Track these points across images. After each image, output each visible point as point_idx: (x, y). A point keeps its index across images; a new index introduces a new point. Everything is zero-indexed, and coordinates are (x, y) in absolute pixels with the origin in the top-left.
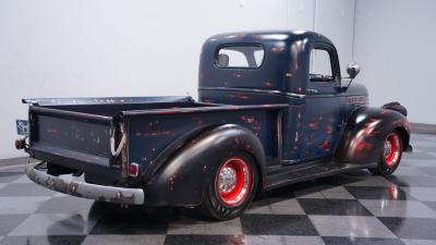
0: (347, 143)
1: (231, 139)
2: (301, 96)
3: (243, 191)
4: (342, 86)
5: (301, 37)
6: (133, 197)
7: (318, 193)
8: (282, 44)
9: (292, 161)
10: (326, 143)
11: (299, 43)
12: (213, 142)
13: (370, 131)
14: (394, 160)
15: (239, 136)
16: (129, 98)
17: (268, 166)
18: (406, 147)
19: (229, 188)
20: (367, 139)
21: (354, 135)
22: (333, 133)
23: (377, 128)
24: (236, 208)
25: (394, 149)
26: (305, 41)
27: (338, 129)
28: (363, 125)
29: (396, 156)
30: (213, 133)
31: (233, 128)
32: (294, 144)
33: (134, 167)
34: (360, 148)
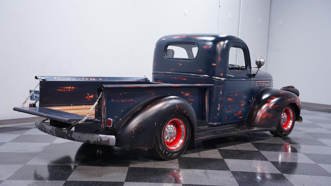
0: (255, 113)
1: (174, 106)
2: (223, 79)
3: (181, 141)
4: (252, 73)
5: (223, 39)
6: (108, 141)
7: (233, 146)
8: (210, 44)
9: (215, 124)
10: (240, 112)
11: (222, 43)
12: (161, 107)
13: (272, 105)
14: (289, 127)
15: (179, 104)
16: (105, 78)
17: (198, 126)
18: (298, 118)
19: (171, 138)
20: (269, 110)
21: (260, 107)
22: (245, 106)
23: (276, 103)
24: (176, 152)
25: (289, 118)
26: (226, 42)
27: (249, 103)
28: (267, 101)
29: (290, 124)
30: (161, 102)
31: (175, 98)
32: (217, 111)
33: (110, 121)
34: (264, 117)
